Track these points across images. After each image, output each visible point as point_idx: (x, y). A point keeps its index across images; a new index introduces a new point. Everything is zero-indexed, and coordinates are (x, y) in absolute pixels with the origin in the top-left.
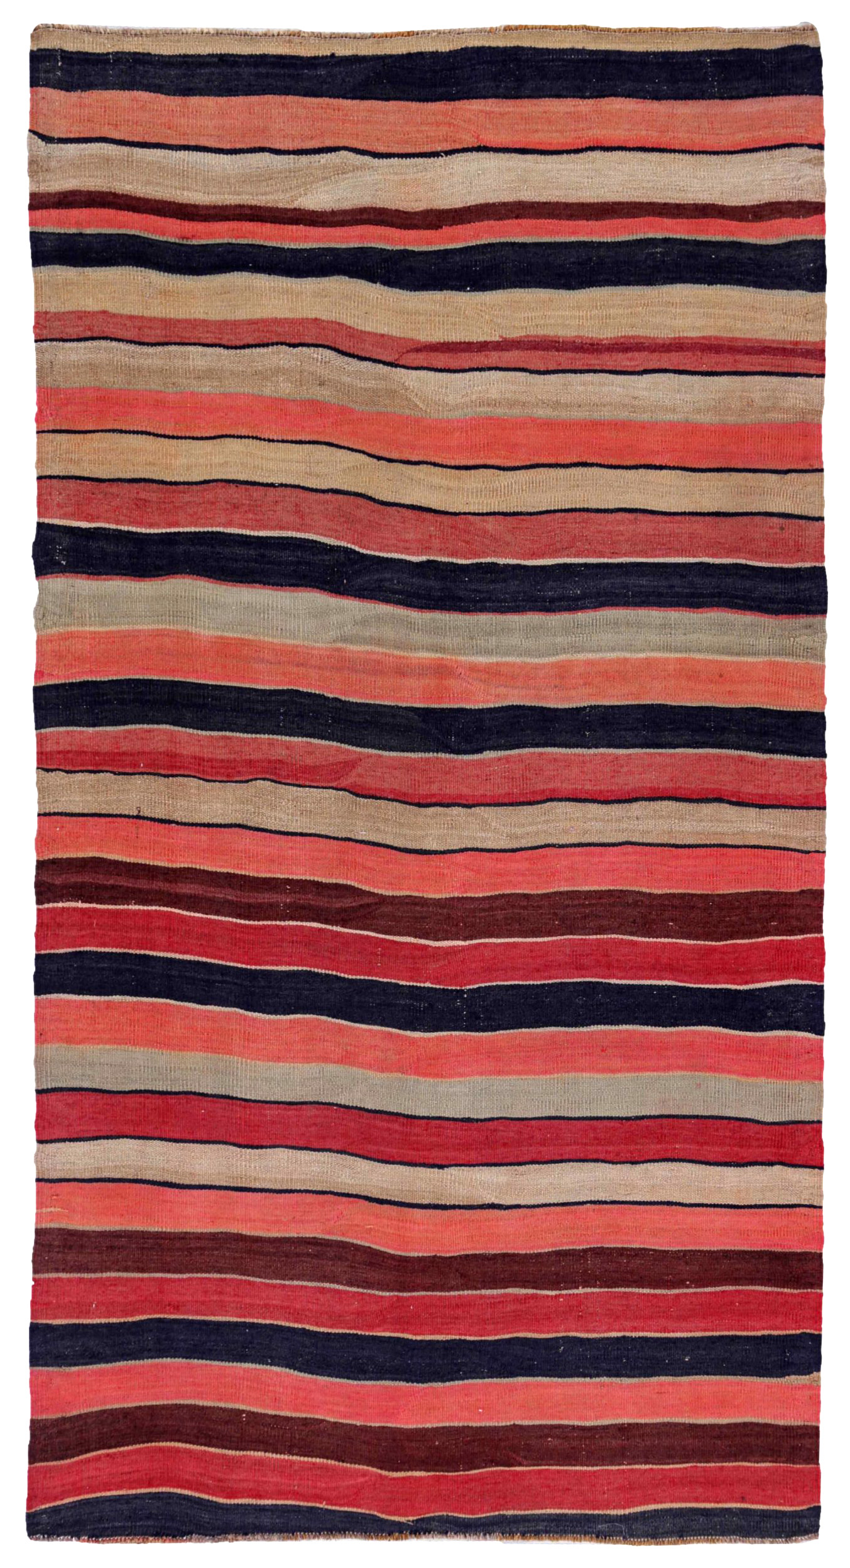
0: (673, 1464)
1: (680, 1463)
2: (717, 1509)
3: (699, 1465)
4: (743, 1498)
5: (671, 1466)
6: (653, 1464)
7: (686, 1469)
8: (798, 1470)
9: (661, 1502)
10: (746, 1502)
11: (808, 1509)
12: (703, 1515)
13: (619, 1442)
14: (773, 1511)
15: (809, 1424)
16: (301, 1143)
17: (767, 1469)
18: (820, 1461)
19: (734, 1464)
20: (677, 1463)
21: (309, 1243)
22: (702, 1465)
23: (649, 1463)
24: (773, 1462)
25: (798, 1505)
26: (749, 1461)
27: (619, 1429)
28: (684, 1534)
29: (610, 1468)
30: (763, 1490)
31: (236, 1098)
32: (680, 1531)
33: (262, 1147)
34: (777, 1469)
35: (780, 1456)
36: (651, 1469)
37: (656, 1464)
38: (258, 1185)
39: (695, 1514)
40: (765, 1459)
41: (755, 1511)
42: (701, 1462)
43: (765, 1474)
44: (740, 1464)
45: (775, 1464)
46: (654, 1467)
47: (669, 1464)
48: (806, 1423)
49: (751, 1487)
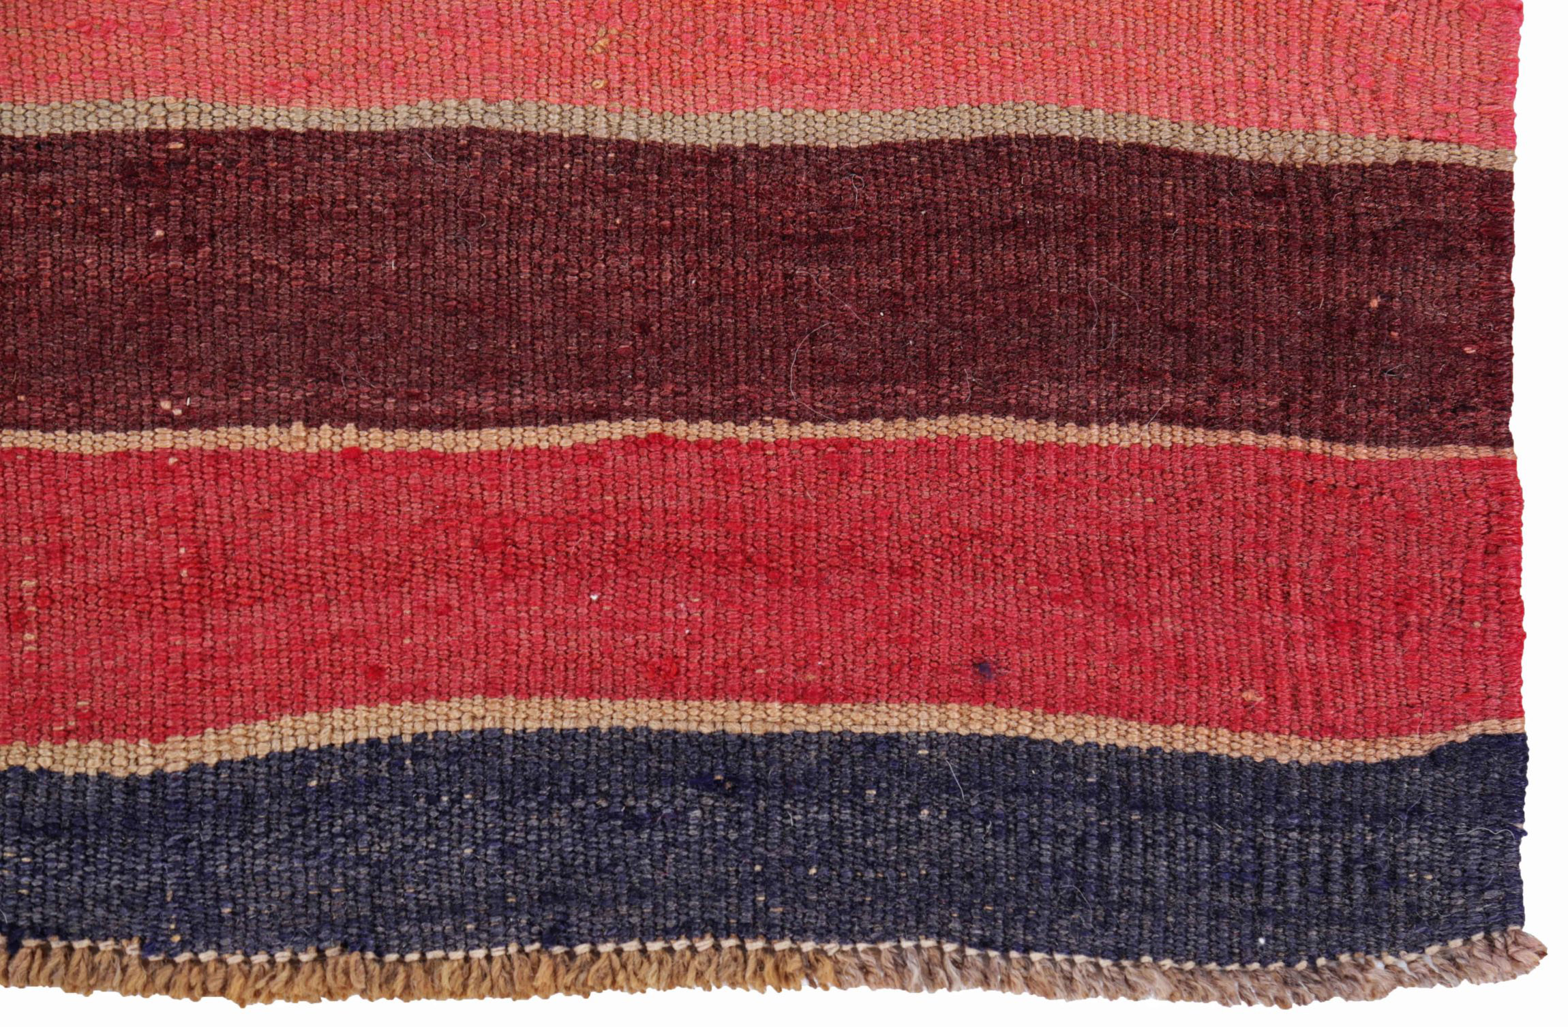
0: (504, 420)
1: (554, 419)
2: (803, 740)
3: (680, 429)
4: (980, 667)
5: (491, 439)
6: (365, 420)
7: (592, 455)
8: (1362, 477)
9: (419, 692)
10: (1003, 697)
11: (1434, 758)
12: (704, 782)
13: (130, 260)
14: (1190, 761)
15: (1440, 154)
17: (1146, 464)
18: (1517, 424)
19: (923, 428)
20: (532, 417)
22: (705, 429)
23: (339, 415)
24: (1190, 419)
25: (1370, 730)
26: (1024, 412)
27: (129, 173)
28: (579, 915)
29: (60, 441)
30: (1124, 613)
32: (549, 897)
34: (1213, 461)
35: (1235, 380)
36: (353, 455)
37: (388, 423)
39: (657, 780)
40: (1133, 396)
42: (693, 414)
44: (967, 426)
45: (1199, 436)
46: (375, 439)
47: (475, 421)
48: (1416, 152)
49: (1034, 589)
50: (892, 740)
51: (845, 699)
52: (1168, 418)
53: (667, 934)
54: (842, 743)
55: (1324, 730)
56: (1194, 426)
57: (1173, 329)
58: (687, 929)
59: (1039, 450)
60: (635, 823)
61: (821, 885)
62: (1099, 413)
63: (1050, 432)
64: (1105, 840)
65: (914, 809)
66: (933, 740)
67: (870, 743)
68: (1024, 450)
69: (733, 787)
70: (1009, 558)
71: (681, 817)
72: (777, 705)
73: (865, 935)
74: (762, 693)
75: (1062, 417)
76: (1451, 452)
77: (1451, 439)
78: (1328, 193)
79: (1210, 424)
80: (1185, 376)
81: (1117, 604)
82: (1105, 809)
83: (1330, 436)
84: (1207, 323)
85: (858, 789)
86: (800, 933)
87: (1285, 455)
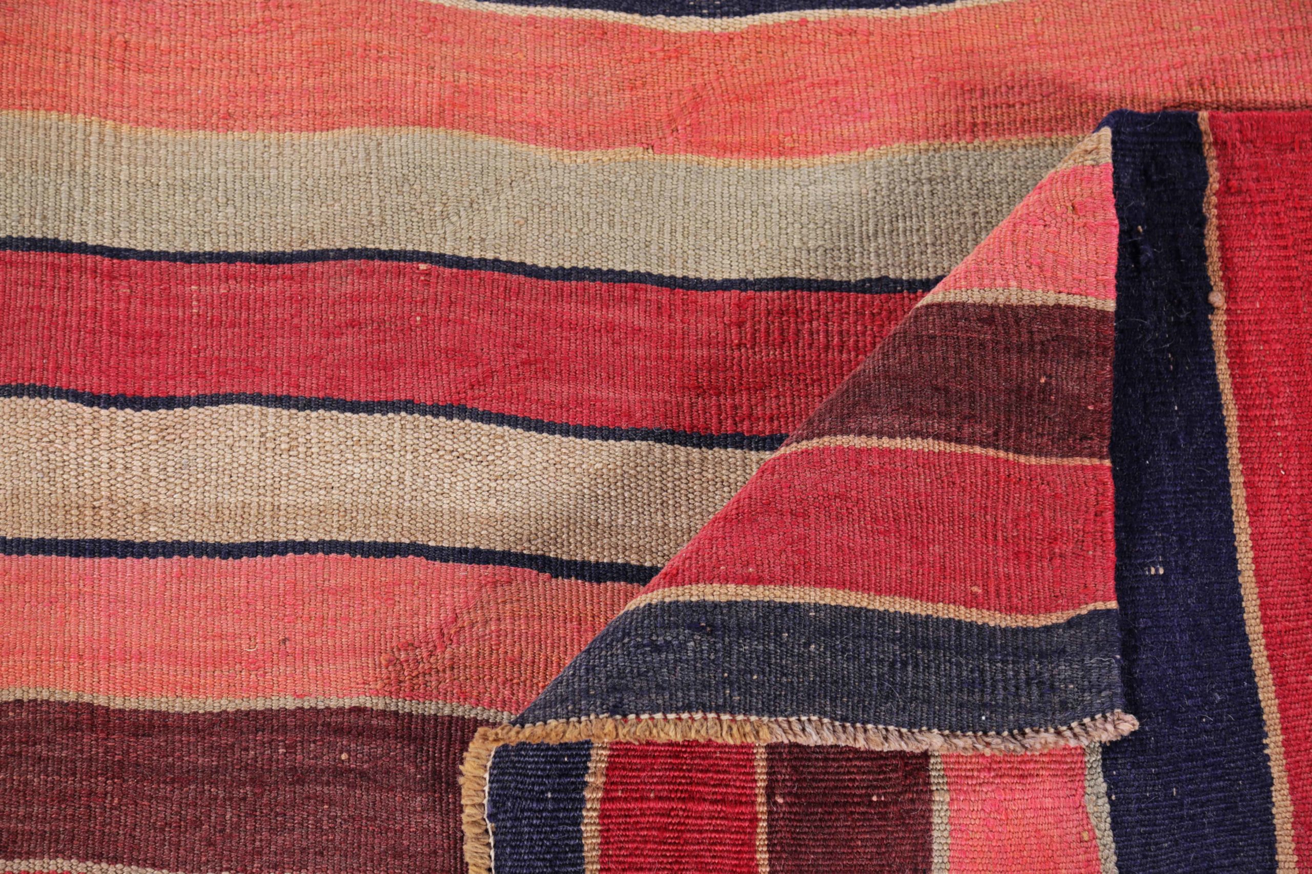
8: (1033, 476)
11: (1070, 623)
12: (695, 627)
15: (1076, 301)
17: (926, 461)
24: (948, 438)
28: (629, 699)
30: (915, 541)
32: (612, 689)
34: (961, 462)
35: (971, 418)
39: (667, 627)
40: (918, 424)
41: (884, 617)
43: (920, 483)
45: (953, 447)
48: (1064, 299)
49: (869, 527)
50: (796, 606)
51: (770, 583)
52: (937, 437)
53: (677, 710)
54: (770, 609)
55: (1011, 609)
56: (950, 441)
57: (937, 389)
58: (689, 708)
59: (869, 451)
60: (657, 649)
61: (760, 685)
62: (900, 432)
63: (874, 442)
64: (905, 664)
65: (807, 645)
66: (817, 607)
67: (785, 608)
68: (860, 451)
69: (712, 630)
70: (856, 509)
71: (682, 646)
72: (733, 586)
73: (782, 713)
74: (725, 580)
75: (880, 434)
76: (1077, 461)
77: (1079, 454)
78: (1017, 321)
79: (959, 441)
80: (945, 415)
81: (912, 537)
82: (904, 647)
83: (1018, 451)
84: (953, 387)
85: (778, 633)
86: (747, 712)
87: (996, 460)
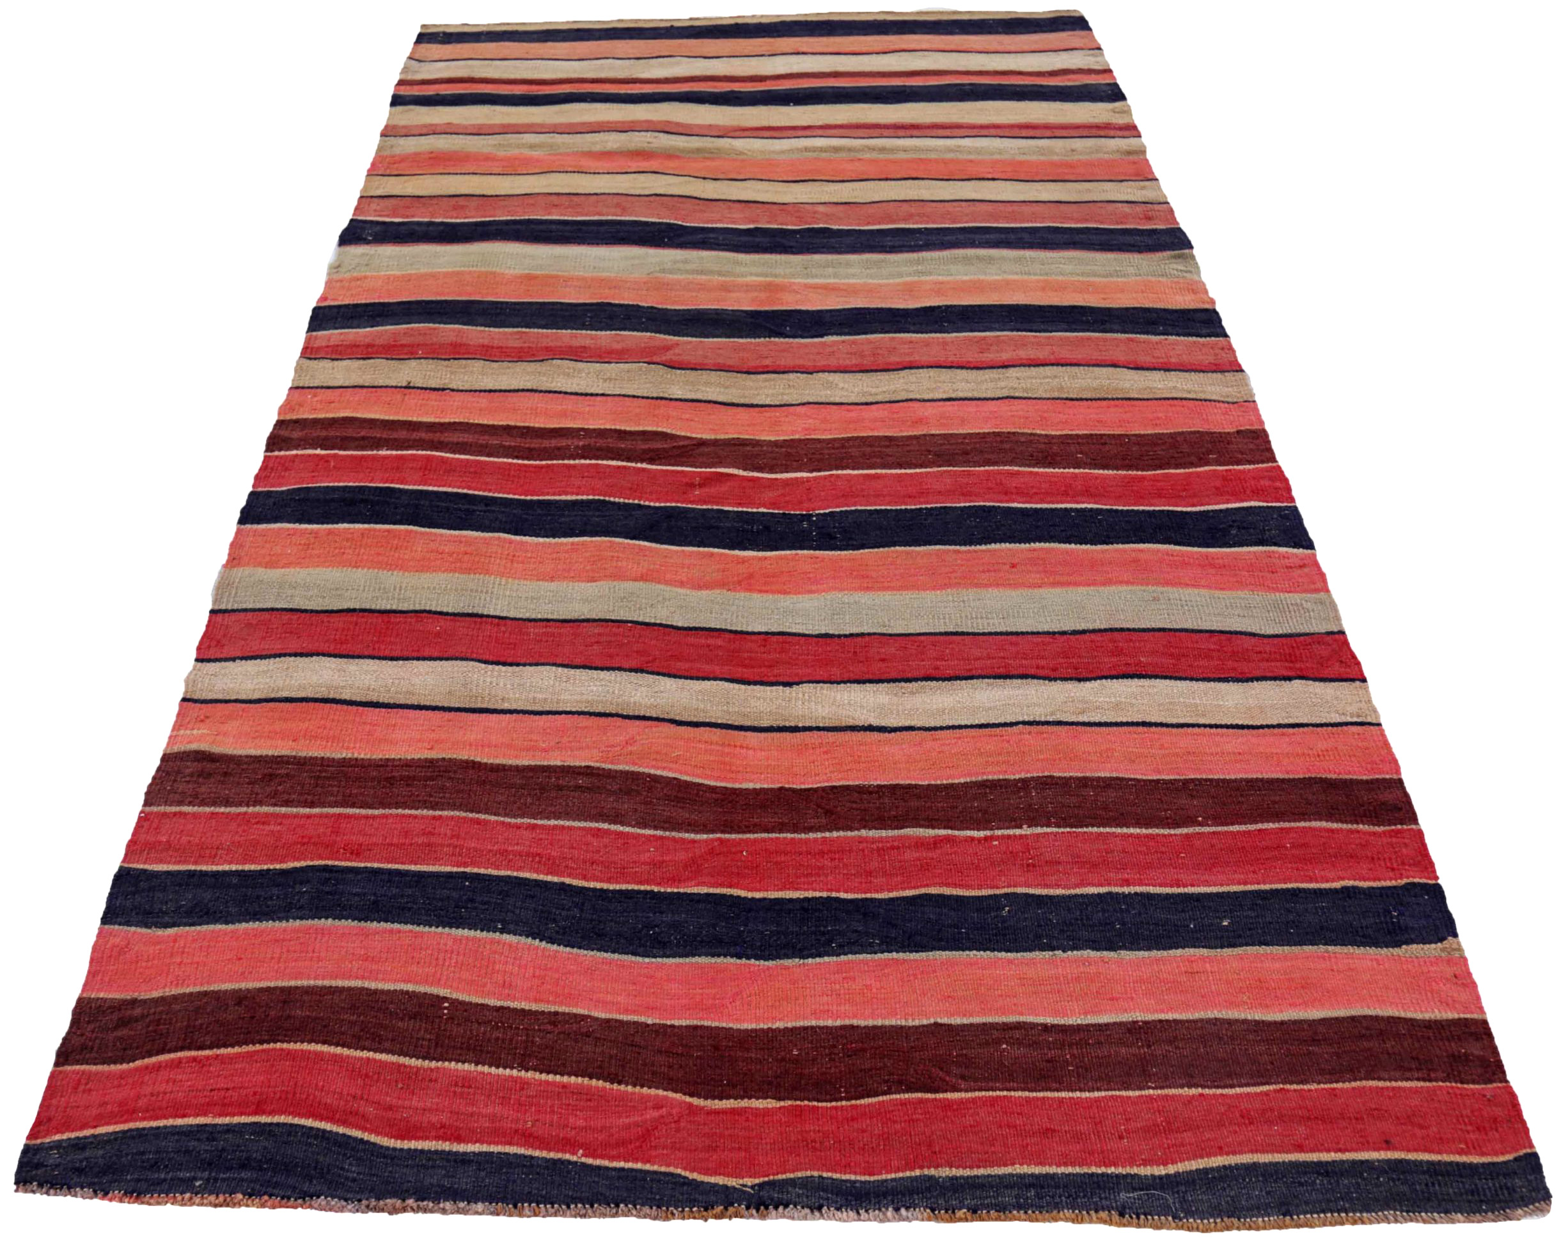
0: (1240, 1086)
1: (1254, 1085)
2: (1342, 1162)
3: (1288, 1086)
4: (1387, 1142)
5: (1238, 1090)
6: (1203, 1087)
7: (1267, 1094)
9: (1234, 1153)
10: (1395, 1149)
11: (1516, 1159)
12: (1319, 1173)
13: (1134, 1050)
14: (1451, 1163)
16: (577, 661)
17: (1416, 1091)
18: (1509, 1078)
19: (1354, 1084)
20: (1247, 1085)
21: (579, 774)
22: (1295, 1087)
23: (1196, 1086)
24: (1424, 1080)
25: (1496, 1154)
26: (1379, 1079)
27: (1129, 1031)
29: (1124, 1093)
30: (1421, 1127)
31: (488, 616)
32: (1282, 1204)
33: (518, 665)
34: (1434, 1089)
36: (1201, 1095)
37: (1209, 1087)
38: (506, 706)
39: (1305, 1173)
40: (1408, 1074)
41: (1418, 1164)
42: (1291, 1083)
43: (1415, 1101)
44: (1364, 1083)
45: (1428, 1084)
46: (1207, 1091)
47: (1232, 1086)
48: (1462, 1016)
50: (1367, 1161)
52: (1418, 1079)
53: (1318, 1213)
54: (1354, 1163)
55: (1483, 1154)
56: (1426, 1081)
58: (1324, 1211)
59: (1387, 1088)
60: (1301, 1184)
61: (1358, 1199)
63: (1388, 1084)
64: (1433, 1184)
65: (1378, 1178)
66: (1378, 1161)
67: (1362, 1162)
68: (1382, 1088)
69: (1327, 1174)
70: (1387, 1114)
71: (1314, 1182)
73: (1373, 1211)
74: (1328, 1151)
75: (1390, 1080)
76: (1495, 1085)
77: (1494, 1081)
79: (1430, 1080)
80: (1418, 1069)
82: (1431, 1176)
83: (1462, 1083)
84: (1421, 1057)
85: (1361, 1174)
86: (1354, 1211)
87: (1452, 1088)
